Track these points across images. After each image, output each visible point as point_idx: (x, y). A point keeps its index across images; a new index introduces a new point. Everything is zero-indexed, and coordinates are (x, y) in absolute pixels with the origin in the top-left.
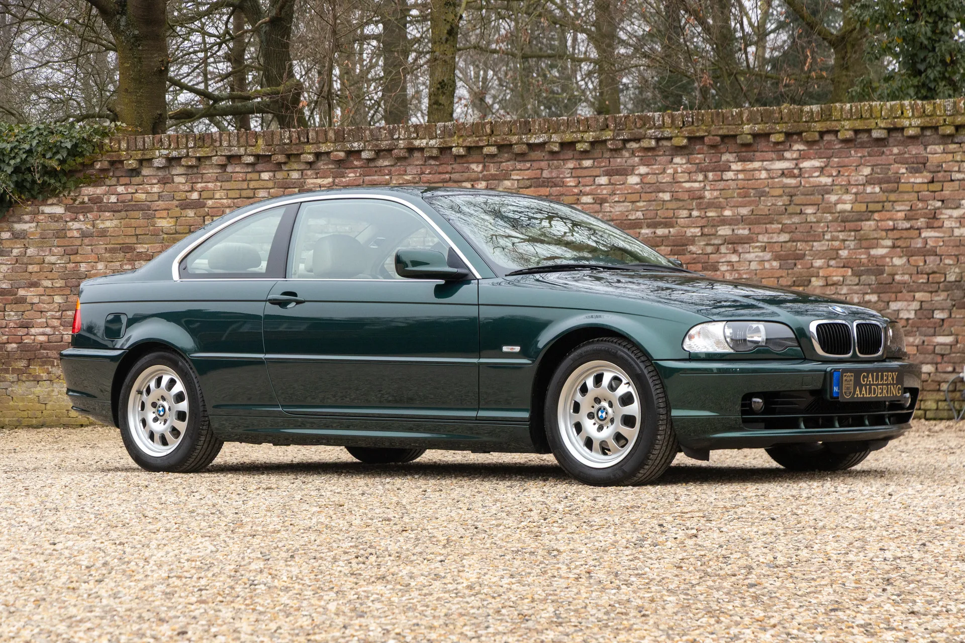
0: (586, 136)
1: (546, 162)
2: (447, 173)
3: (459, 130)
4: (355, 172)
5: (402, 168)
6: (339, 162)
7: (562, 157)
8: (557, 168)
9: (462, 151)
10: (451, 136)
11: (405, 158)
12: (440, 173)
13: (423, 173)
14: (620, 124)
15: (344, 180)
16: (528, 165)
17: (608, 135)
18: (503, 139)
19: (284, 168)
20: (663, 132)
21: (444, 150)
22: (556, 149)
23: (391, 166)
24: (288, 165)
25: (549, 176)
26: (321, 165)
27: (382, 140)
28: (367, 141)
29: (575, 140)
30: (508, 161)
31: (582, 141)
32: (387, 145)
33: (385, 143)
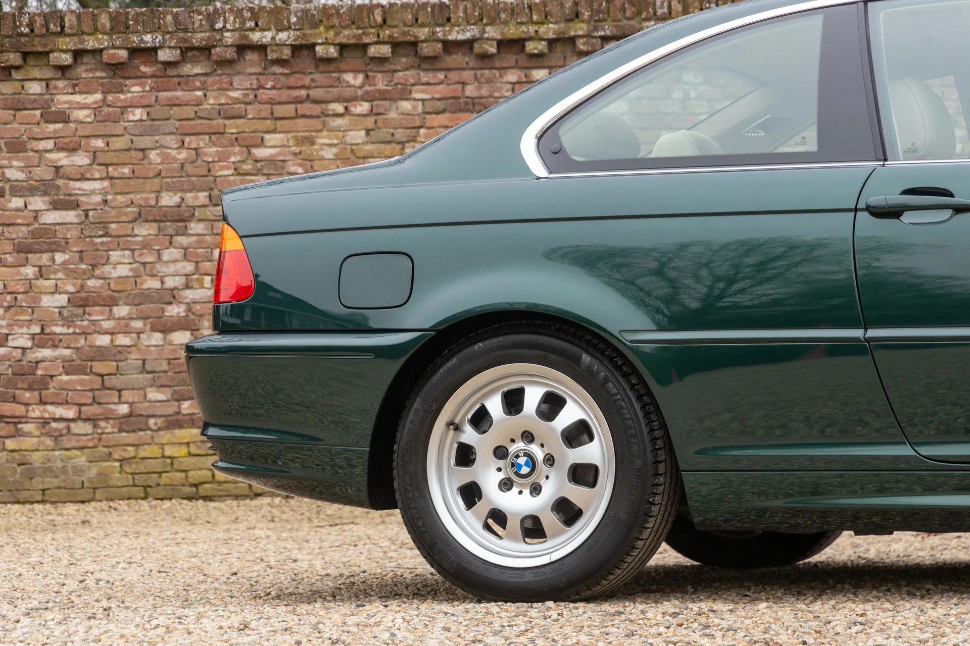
0: (542, 29)
1: (472, 72)
2: (303, 87)
3: (329, 17)
4: (142, 85)
5: (225, 79)
6: (116, 68)
7: (498, 64)
8: (489, 81)
9: (333, 51)
10: (315, 25)
11: (230, 62)
12: (289, 88)
13: (261, 87)
14: (599, 11)
15: (122, 97)
16: (441, 76)
17: (579, 29)
18: (404, 33)
19: (15, 75)
21: (303, 49)
22: (493, 50)
23: (205, 74)
24: (22, 72)
25: (475, 94)
26: (81, 71)
27: (194, 32)
28: (168, 33)
29: (523, 36)
30: (407, 69)
31: (537, 37)
32: (202, 39)
33: (199, 35)
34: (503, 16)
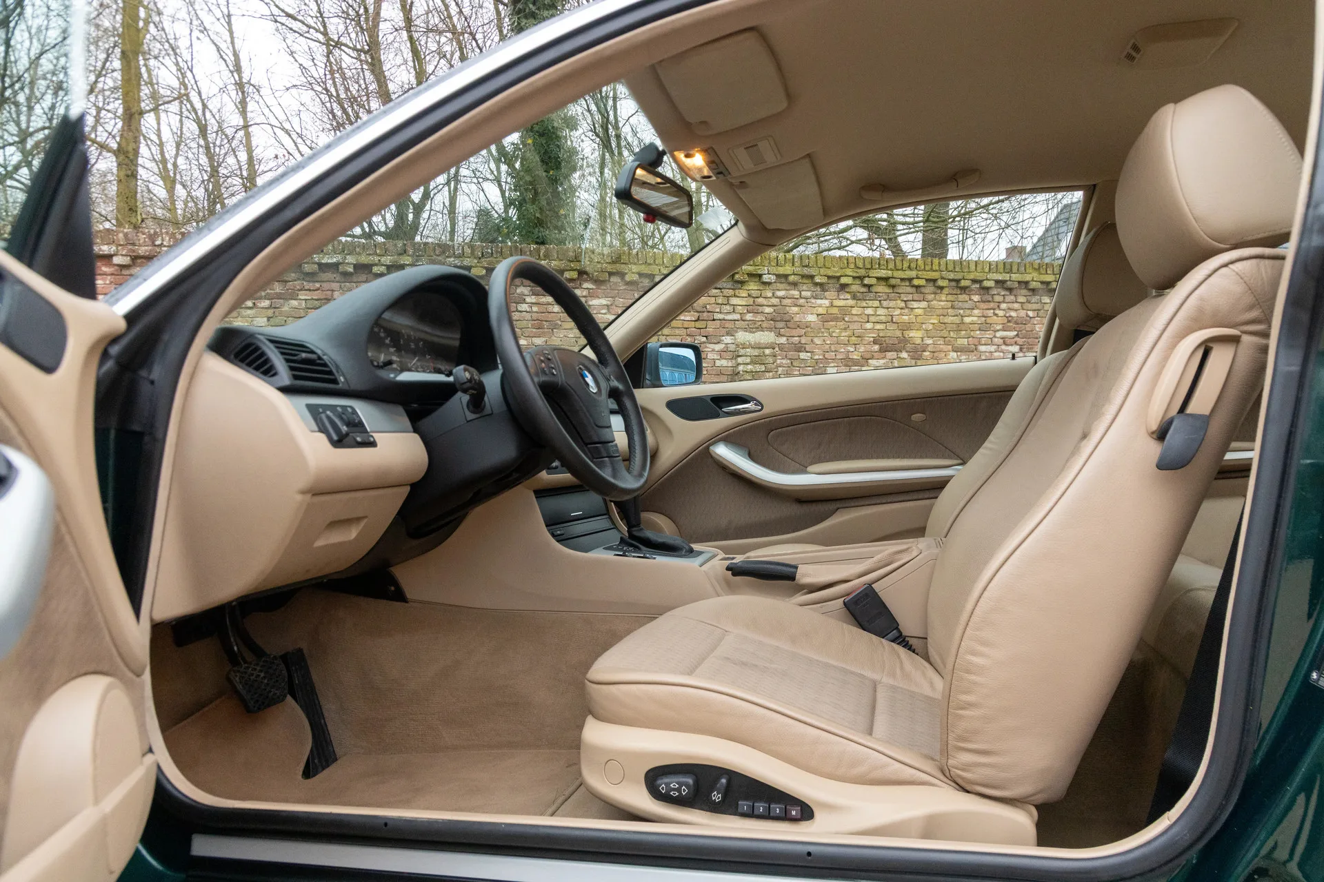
0: (383, 259)
1: (338, 284)
16: (318, 285)
20: (462, 261)
22: (351, 270)
27: (140, 246)
28: (121, 245)
29: (370, 262)
30: (295, 280)
31: (379, 264)
32: (146, 251)
33: (143, 248)
34: (358, 250)
